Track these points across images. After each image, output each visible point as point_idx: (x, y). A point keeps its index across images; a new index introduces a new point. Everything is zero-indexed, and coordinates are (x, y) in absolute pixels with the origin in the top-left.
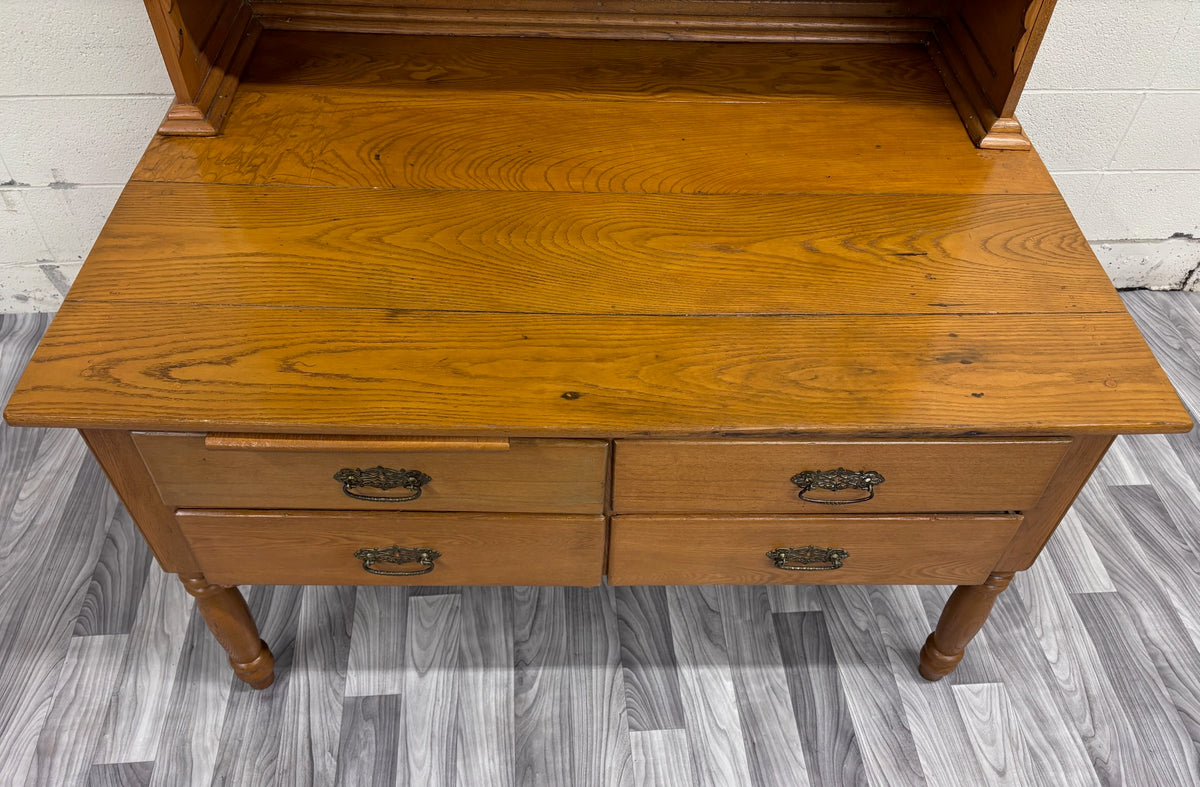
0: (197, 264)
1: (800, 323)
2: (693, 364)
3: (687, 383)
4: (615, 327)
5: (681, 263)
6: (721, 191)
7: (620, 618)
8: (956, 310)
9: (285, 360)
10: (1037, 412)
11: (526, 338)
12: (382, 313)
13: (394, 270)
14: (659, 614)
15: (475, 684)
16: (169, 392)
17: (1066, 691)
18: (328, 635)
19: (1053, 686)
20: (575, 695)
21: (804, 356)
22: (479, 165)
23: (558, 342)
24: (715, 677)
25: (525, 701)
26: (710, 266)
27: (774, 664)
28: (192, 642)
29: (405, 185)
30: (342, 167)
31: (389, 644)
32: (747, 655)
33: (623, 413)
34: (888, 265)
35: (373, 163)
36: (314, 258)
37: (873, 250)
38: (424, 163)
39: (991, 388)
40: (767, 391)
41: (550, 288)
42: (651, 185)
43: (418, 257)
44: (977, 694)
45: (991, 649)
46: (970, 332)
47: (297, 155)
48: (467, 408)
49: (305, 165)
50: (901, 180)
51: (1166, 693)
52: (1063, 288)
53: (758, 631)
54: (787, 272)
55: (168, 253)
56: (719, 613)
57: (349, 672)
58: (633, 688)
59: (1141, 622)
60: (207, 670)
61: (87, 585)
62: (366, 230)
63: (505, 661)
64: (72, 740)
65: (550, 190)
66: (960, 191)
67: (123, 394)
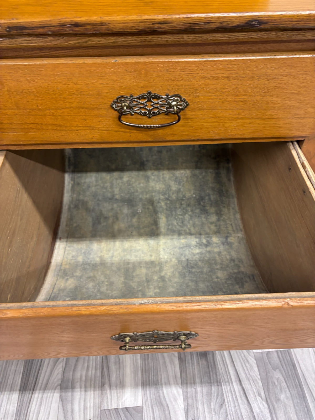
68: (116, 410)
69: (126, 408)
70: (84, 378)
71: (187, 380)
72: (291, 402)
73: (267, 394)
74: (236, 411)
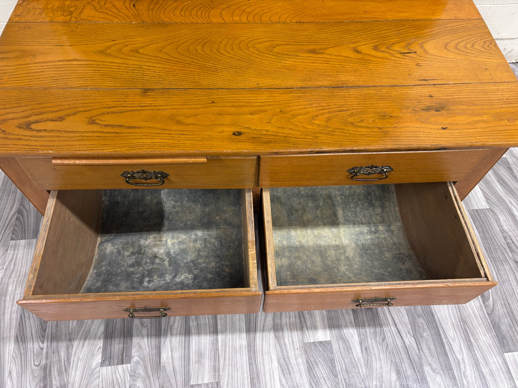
0: (43, 66)
1: (352, 91)
2: (300, 115)
3: (297, 125)
4: (258, 96)
5: (292, 60)
6: (310, 21)
8: (432, 82)
9: (91, 118)
10: (475, 137)
11: (213, 102)
12: (139, 91)
13: (145, 67)
16: (31, 136)
21: (356, 109)
22: (187, 9)
23: (230, 104)
26: (306, 61)
29: (149, 21)
30: (116, 11)
33: (265, 143)
34: (397, 59)
35: (132, 9)
36: (103, 62)
37: (389, 51)
38: (157, 10)
39: (451, 124)
40: (338, 129)
41: (225, 75)
42: (275, 18)
43: (156, 60)
46: (440, 94)
47: (93, 5)
48: (184, 142)
49: (97, 10)
50: (402, 12)
51: (511, 255)
52: (486, 69)
54: (346, 64)
55: (28, 60)
59: (500, 222)
61: (15, 216)
62: (130, 46)
64: (14, 289)
65: (223, 22)
66: (433, 18)
67: (7, 138)
68: (314, 343)
69: (320, 342)
70: (288, 323)
71: (359, 324)
72: (431, 337)
73: (414, 332)
74: (394, 343)
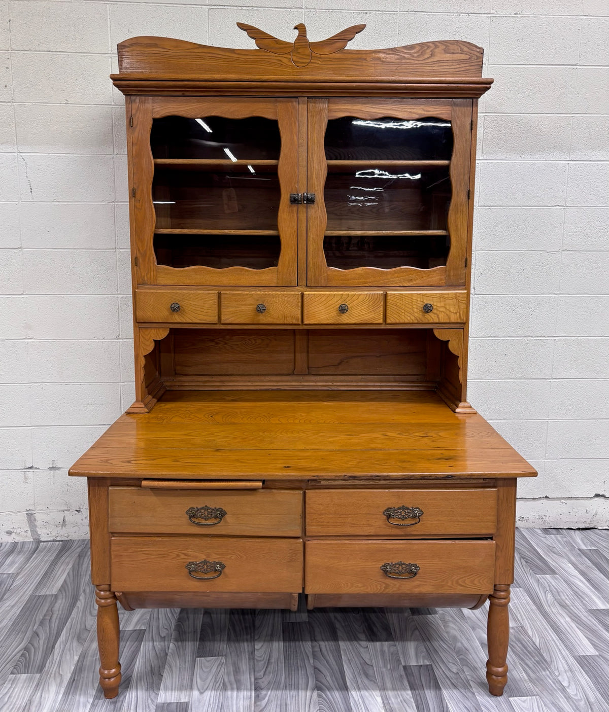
4: (305, 452)
5: (332, 438)
7: (315, 668)
12: (213, 450)
14: (338, 666)
15: (232, 697)
17: (576, 700)
18: (150, 674)
19: (568, 697)
20: (289, 703)
24: (371, 695)
25: (260, 705)
27: (405, 689)
28: (74, 677)
30: (197, 419)
31: (184, 679)
32: (389, 685)
35: (210, 418)
37: (410, 435)
44: (524, 702)
45: (530, 681)
53: (395, 674)
56: (372, 666)
57: (160, 691)
58: (323, 700)
60: (81, 690)
61: (21, 653)
63: (249, 687)
